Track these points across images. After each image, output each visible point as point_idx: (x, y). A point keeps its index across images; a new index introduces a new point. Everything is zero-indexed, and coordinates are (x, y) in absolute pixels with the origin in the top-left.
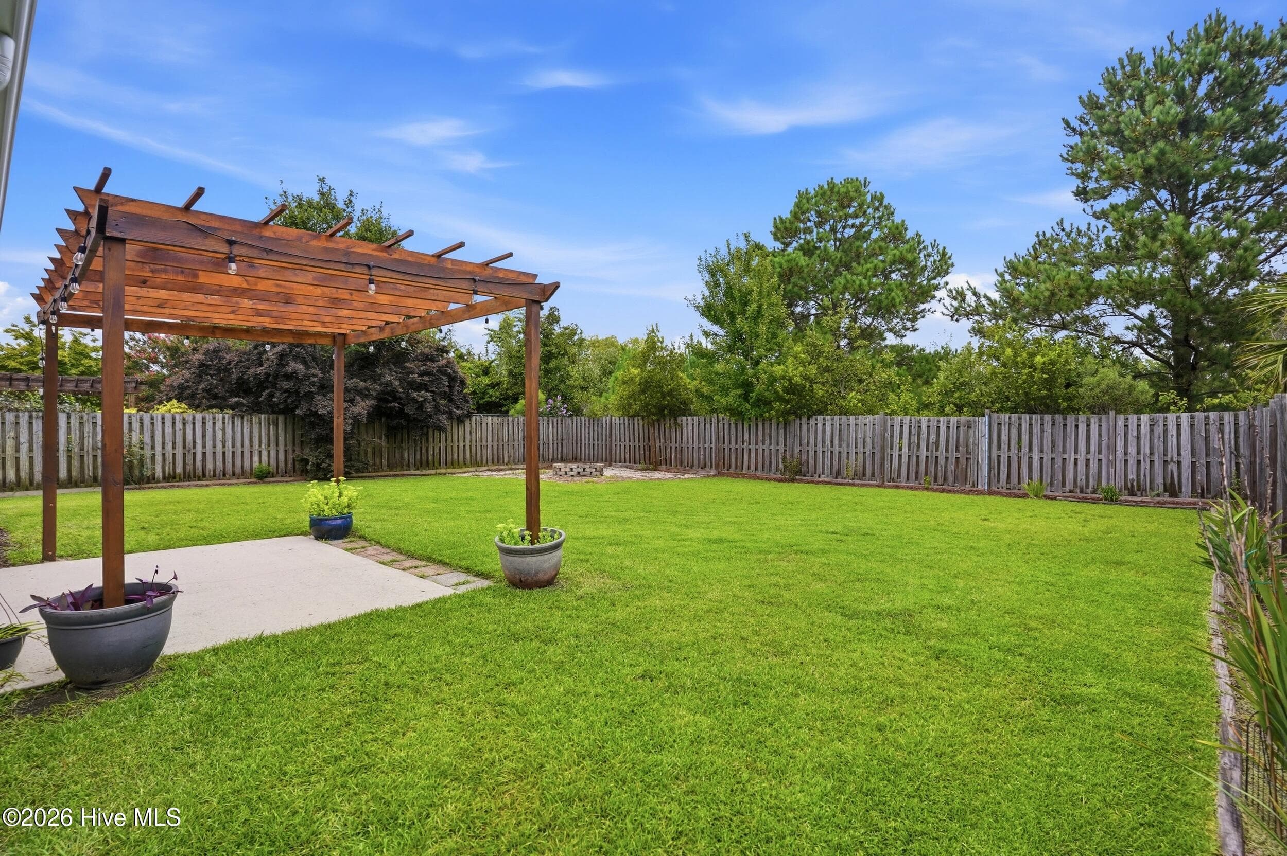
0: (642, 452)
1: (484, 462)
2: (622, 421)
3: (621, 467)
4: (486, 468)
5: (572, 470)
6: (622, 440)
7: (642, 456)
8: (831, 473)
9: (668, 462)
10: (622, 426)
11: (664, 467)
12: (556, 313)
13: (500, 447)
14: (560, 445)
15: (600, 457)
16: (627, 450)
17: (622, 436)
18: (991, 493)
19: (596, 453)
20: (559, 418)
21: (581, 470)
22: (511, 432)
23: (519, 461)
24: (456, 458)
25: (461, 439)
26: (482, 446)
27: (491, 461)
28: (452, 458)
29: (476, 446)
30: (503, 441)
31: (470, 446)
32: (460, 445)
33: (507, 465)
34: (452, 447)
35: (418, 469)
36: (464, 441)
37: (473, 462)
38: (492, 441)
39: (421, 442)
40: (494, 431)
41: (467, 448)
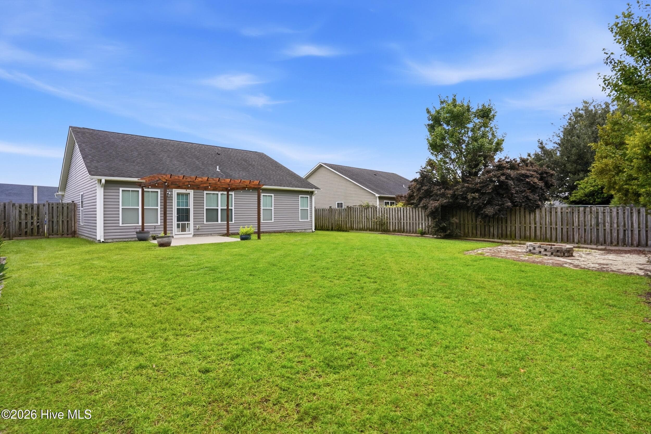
1: (554, 239)
13: (570, 229)
14: (650, 233)
22: (582, 219)
23: (591, 242)
24: (528, 234)
25: (533, 222)
26: (551, 228)
27: (560, 239)
28: (525, 234)
29: (546, 228)
30: (573, 225)
31: (541, 227)
32: (532, 226)
33: (577, 243)
34: (525, 227)
35: (500, 239)
36: (535, 224)
37: (544, 238)
38: (562, 225)
39: (502, 223)
40: (564, 218)
41: (538, 228)
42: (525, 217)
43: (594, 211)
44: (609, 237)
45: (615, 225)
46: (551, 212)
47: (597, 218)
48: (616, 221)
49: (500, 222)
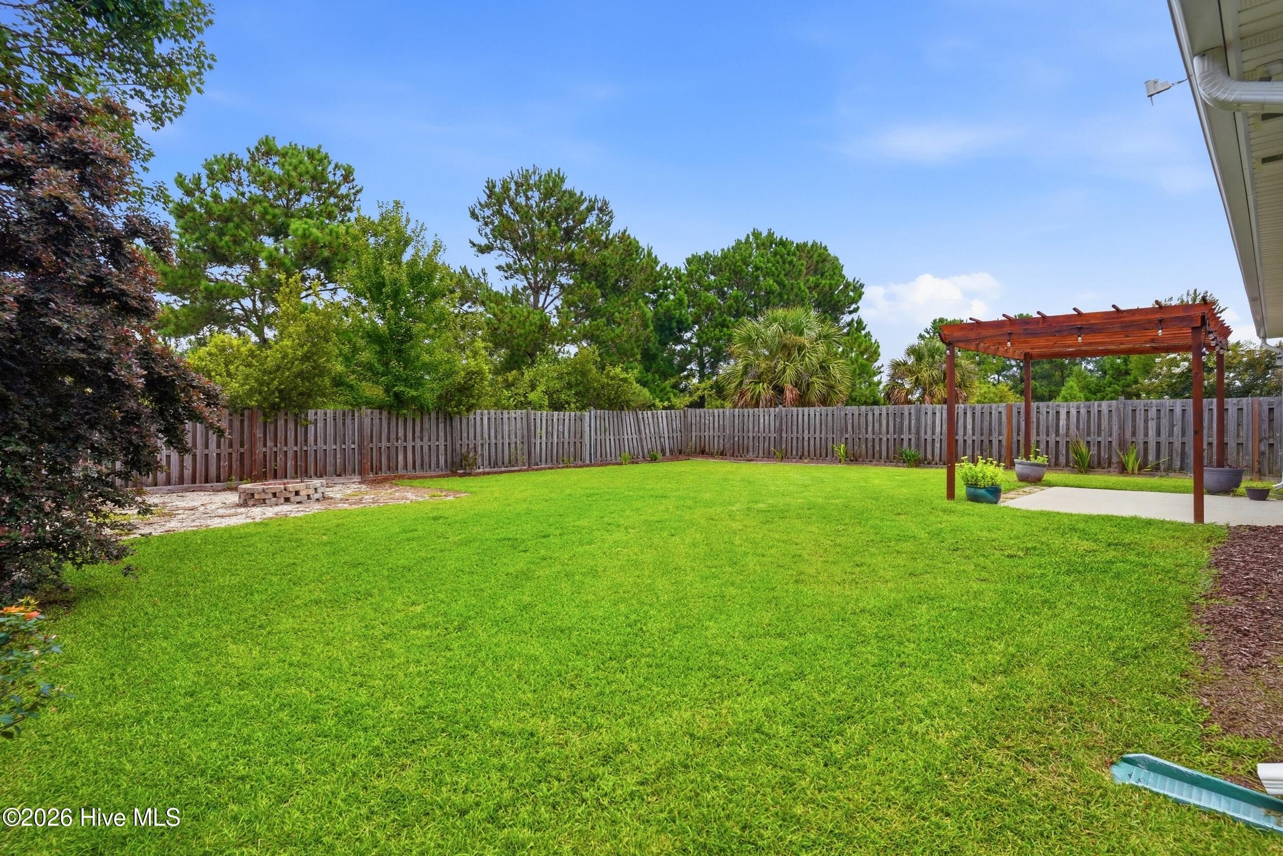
7: (224, 470)
8: (490, 464)
18: (592, 466)
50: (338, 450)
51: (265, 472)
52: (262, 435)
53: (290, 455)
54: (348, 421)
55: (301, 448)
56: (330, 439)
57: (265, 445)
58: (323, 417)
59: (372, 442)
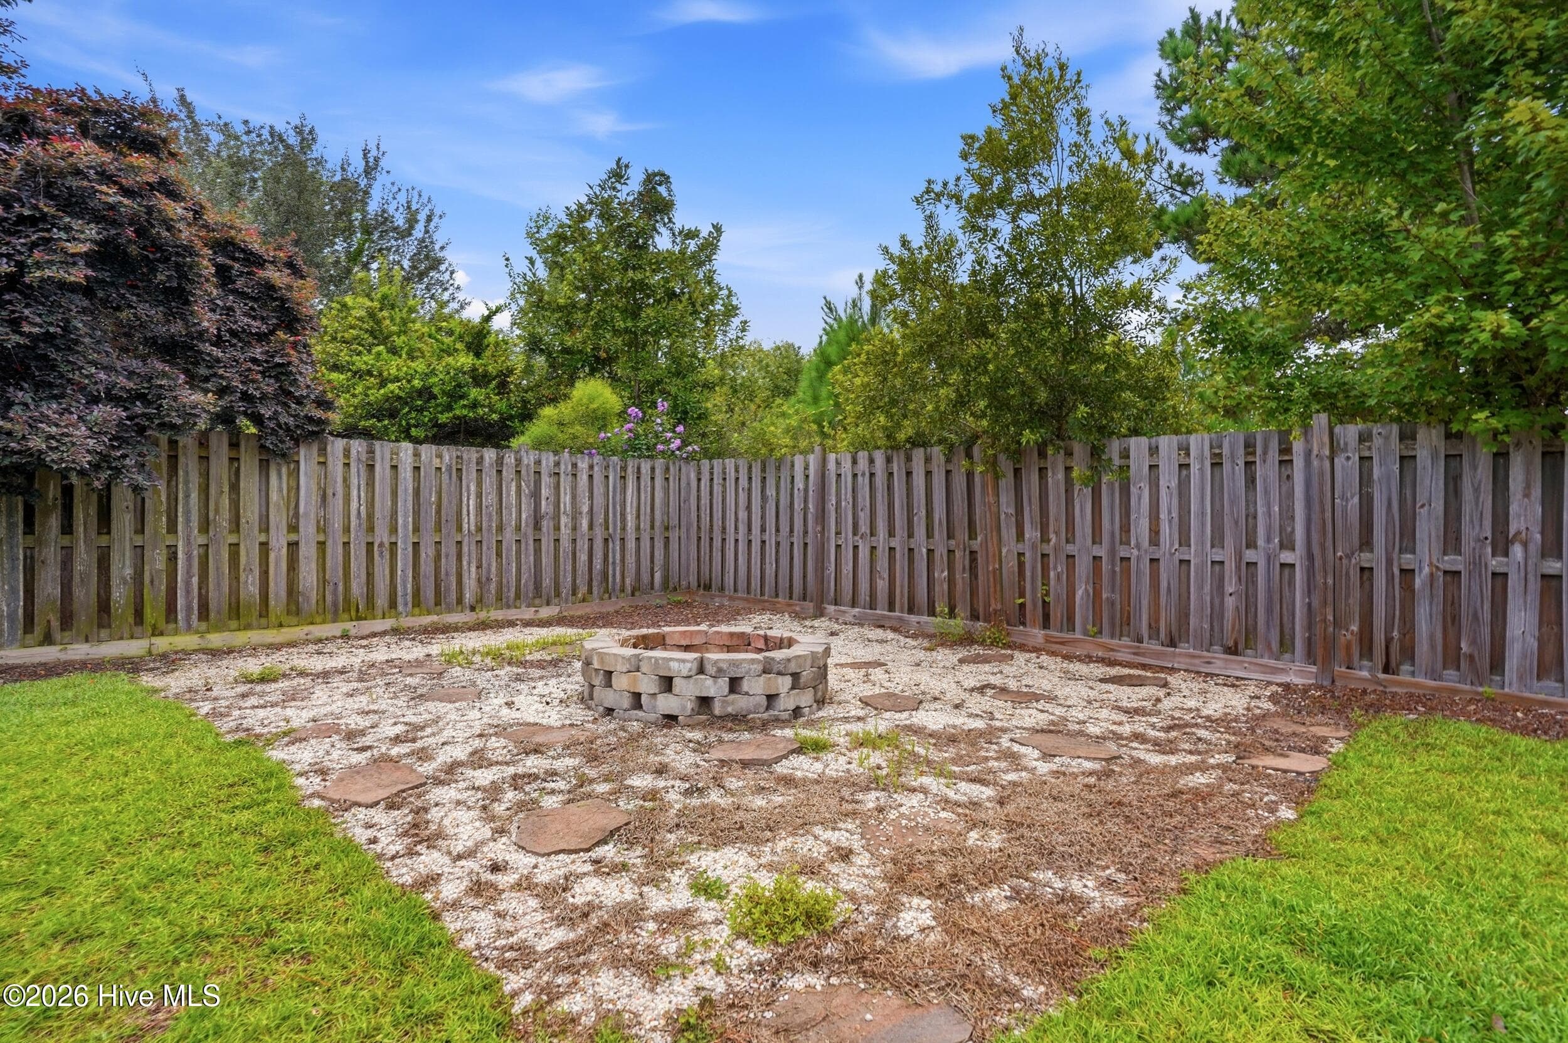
0: (941, 574)
1: (381, 601)
2: (863, 463)
3: (859, 622)
4: (388, 624)
5: (667, 684)
6: (864, 528)
7: (941, 588)
9: (1057, 613)
10: (863, 482)
11: (1038, 635)
12: (662, 190)
13: (448, 548)
14: (659, 545)
15: (784, 583)
16: (882, 564)
17: (864, 517)
19: (770, 570)
20: (660, 463)
21: (714, 688)
22: (490, 499)
23: (518, 596)
24: (251, 586)
25: (278, 519)
26: (370, 545)
27: (409, 598)
28: (235, 591)
29: (346, 544)
30: (460, 529)
31: (322, 545)
32: (273, 543)
33: (473, 609)
34: (235, 548)
35: (48, 640)
36: (293, 528)
37: (335, 604)
38: (416, 529)
39: (67, 528)
40: (424, 493)
41: (308, 552)
42: (235, 487)
43: (528, 465)
44: (569, 568)
45: (585, 523)
46: (371, 467)
47: (536, 495)
48: (585, 509)
49: (54, 522)
50: (1230, 567)
51: (1022, 606)
52: (1012, 511)
53: (1083, 567)
54: (1267, 470)
55: (1112, 552)
56: (1200, 526)
57: (1020, 536)
58: (1176, 459)
59: (1366, 543)
